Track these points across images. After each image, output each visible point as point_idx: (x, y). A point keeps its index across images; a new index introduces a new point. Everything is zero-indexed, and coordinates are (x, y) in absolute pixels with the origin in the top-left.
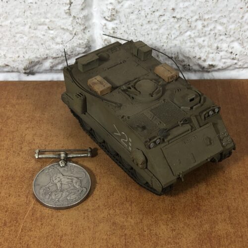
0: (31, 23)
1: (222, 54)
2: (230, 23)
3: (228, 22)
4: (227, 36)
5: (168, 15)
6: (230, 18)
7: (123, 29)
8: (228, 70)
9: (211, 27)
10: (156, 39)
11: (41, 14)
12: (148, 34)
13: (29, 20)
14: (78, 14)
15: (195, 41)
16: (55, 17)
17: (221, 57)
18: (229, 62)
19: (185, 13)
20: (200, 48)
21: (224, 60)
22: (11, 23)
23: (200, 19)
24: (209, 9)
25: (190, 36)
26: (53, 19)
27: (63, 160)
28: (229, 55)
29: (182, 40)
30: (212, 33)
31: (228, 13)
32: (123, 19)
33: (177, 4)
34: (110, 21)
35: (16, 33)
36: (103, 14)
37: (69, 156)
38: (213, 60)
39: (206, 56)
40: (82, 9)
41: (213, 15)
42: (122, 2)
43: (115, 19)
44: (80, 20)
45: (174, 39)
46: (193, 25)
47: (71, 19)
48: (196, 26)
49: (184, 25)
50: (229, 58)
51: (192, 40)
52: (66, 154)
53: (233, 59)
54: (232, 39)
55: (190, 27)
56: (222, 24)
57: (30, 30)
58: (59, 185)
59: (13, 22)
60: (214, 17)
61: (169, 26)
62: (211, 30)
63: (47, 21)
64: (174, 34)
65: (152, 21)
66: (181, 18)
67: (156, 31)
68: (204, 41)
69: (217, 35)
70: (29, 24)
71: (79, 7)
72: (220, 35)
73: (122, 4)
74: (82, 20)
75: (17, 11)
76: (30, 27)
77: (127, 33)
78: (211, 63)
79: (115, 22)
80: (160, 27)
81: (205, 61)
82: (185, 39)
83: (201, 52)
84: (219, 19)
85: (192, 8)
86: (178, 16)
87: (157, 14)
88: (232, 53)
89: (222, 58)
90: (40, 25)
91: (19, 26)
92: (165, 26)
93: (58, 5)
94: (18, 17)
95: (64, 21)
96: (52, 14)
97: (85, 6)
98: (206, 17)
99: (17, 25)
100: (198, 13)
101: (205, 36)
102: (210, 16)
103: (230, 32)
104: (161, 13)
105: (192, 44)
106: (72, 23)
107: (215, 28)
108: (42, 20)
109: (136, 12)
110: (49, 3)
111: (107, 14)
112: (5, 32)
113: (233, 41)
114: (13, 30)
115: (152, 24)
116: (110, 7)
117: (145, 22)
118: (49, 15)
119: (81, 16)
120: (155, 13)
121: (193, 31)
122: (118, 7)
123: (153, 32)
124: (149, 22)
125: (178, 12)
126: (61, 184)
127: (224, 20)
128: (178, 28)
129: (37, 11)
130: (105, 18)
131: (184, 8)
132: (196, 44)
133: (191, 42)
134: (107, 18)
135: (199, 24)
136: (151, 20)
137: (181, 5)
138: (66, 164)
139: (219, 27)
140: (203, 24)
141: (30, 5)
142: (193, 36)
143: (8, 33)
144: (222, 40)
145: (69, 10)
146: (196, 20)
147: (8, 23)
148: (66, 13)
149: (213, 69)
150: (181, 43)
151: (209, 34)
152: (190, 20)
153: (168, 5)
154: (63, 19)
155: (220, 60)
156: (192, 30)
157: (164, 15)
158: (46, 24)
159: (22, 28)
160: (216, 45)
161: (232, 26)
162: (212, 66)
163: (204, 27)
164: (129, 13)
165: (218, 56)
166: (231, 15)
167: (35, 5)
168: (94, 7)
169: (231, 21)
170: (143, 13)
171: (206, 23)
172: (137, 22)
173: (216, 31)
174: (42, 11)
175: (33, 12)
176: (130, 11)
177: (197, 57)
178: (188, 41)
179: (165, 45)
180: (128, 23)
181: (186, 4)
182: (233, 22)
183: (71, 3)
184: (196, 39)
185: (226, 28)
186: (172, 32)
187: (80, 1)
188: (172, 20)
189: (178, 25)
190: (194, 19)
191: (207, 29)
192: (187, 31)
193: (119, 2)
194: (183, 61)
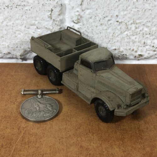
0: (26, 24)
1: (147, 47)
2: (153, 26)
3: (152, 25)
4: (150, 35)
5: (114, 20)
6: (153, 23)
7: (85, 29)
8: (151, 59)
9: (141, 28)
10: (106, 36)
11: (32, 18)
12: (100, 33)
13: (25, 22)
14: (56, 18)
15: (130, 38)
16: (41, 20)
17: (147, 49)
18: (152, 53)
19: (124, 19)
20: (133, 43)
21: (148, 52)
22: (13, 24)
23: (134, 23)
24: (140, 16)
25: (127, 34)
26: (40, 21)
28: (152, 48)
29: (122, 37)
30: (141, 32)
31: (151, 19)
32: (85, 22)
33: (119, 13)
34: (77, 23)
35: (16, 31)
36: (72, 19)
38: (142, 51)
39: (137, 49)
40: (59, 15)
41: (142, 21)
42: (84, 10)
43: (80, 22)
44: (57, 22)
45: (117, 36)
46: (129, 27)
47: (52, 21)
48: (131, 28)
49: (123, 26)
50: (151, 50)
53: (154, 51)
54: (154, 37)
55: (127, 28)
56: (148, 27)
57: (25, 28)
60: (143, 22)
61: (114, 28)
62: (141, 31)
63: (37, 22)
64: (117, 33)
65: (103, 24)
66: (122, 22)
67: (106, 31)
68: (136, 38)
69: (144, 34)
70: (25, 25)
71: (57, 13)
72: (146, 34)
73: (84, 12)
74: (59, 22)
75: (17, 15)
76: (25, 27)
77: (87, 32)
78: (140, 54)
79: (80, 24)
80: (108, 28)
81: (136, 52)
82: (124, 36)
83: (134, 46)
84: (146, 23)
85: (129, 15)
86: (120, 21)
87: (107, 19)
88: (153, 46)
89: (147, 50)
90: (32, 25)
91: (18, 26)
92: (111, 28)
93: (44, 11)
94: (18, 20)
95: (47, 23)
96: (40, 18)
97: (61, 13)
98: (138, 21)
99: (17, 25)
100: (132, 19)
101: (137, 34)
102: (140, 21)
103: (152, 33)
104: (109, 19)
105: (128, 40)
106: (52, 24)
107: (143, 29)
108: (33, 22)
109: (93, 18)
110: (38, 10)
111: (75, 19)
112: (9, 30)
113: (154, 39)
114: (14, 28)
115: (103, 26)
116: (77, 14)
117: (99, 25)
118: (38, 19)
119: (58, 19)
120: (105, 18)
121: (129, 31)
122: (82, 14)
123: (104, 31)
124: (101, 24)
125: (120, 18)
127: (149, 24)
128: (120, 29)
129: (30, 16)
130: (73, 21)
131: (124, 15)
132: (131, 40)
133: (128, 39)
134: (75, 21)
135: (133, 27)
136: (103, 23)
137: (122, 13)
139: (146, 29)
140: (135, 26)
141: (26, 11)
142: (129, 34)
143: (11, 31)
144: (147, 38)
145: (51, 15)
146: (131, 24)
147: (11, 23)
148: (49, 17)
149: (141, 58)
150: (121, 39)
151: (139, 33)
152: (127, 24)
153: (114, 13)
154: (47, 21)
155: (146, 52)
156: (129, 30)
157: (111, 20)
158: (35, 25)
159: (20, 27)
160: (143, 41)
161: (154, 29)
162: (141, 55)
163: (136, 28)
164: (89, 18)
165: (145, 49)
166: (153, 21)
167: (29, 12)
168: (66, 14)
169: (153, 25)
170: (98, 18)
171: (137, 26)
172: (93, 24)
173: (144, 32)
174: (34, 15)
175: (27, 16)
176: (90, 16)
177: (132, 49)
178: (125, 38)
179: (111, 40)
180: (88, 25)
181: (125, 12)
182: (155, 26)
183: (52, 10)
184: (131, 37)
185: (150, 29)
186: (116, 32)
187: (58, 9)
188: (116, 23)
189: (120, 27)
190: (130, 23)
191: (138, 30)
192: (125, 31)
193: (83, 11)
194: (122, 52)
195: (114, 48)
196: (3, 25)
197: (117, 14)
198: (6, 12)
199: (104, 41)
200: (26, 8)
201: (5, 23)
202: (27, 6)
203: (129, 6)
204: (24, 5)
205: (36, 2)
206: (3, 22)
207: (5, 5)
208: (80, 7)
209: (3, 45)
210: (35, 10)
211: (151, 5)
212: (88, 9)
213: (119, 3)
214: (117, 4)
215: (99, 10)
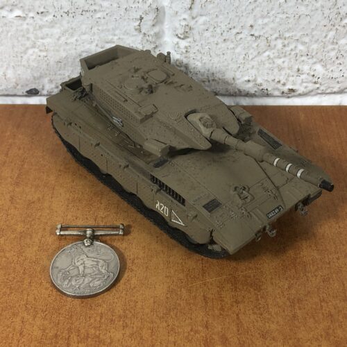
0: (98, 40)
1: (303, 77)
2: (313, 42)
3: (311, 41)
4: (308, 57)
5: (246, 32)
6: (313, 37)
7: (197, 48)
8: (309, 95)
9: (292, 46)
10: (232, 59)
11: (109, 30)
12: (223, 54)
13: (96, 37)
14: (148, 31)
15: (274, 62)
16: (124, 34)
17: (302, 80)
18: (311, 86)
19: (264, 31)
20: (280, 70)
21: (305, 84)
22: (77, 40)
23: (280, 37)
24: (291, 26)
25: (268, 56)
26: (122, 37)
27: (90, 238)
28: (311, 78)
29: (260, 61)
30: (293, 53)
31: (310, 30)
32: (197, 37)
33: (255, 21)
34: (183, 39)
35: (82, 52)
36: (175, 31)
37: (96, 234)
38: (294, 84)
39: (286, 79)
40: (153, 25)
41: (294, 33)
42: (196, 17)
43: (188, 37)
44: (150, 38)
45: (252, 59)
46: (273, 44)
47: (141, 36)
48: (275, 46)
49: (263, 43)
50: (311, 81)
51: (270, 61)
52: (93, 231)
53: (315, 83)
54: (315, 60)
55: (269, 46)
56: (304, 43)
57: (97, 48)
58: (81, 268)
59: (79, 39)
60: (295, 36)
61: (247, 45)
62: (292, 50)
63: (116, 38)
64: (252, 54)
65: (228, 40)
66: (260, 36)
67: (232, 51)
68: (284, 62)
69: (298, 56)
70: (96, 42)
71: (150, 23)
72: (302, 56)
73: (196, 20)
74: (152, 38)
75: (84, 27)
76: (97, 45)
77: (201, 53)
78: (291, 87)
79: (189, 40)
80: (237, 46)
81: (284, 84)
82: (263, 59)
83: (280, 76)
84: (300, 37)
85: (272, 25)
86: (256, 34)
87: (234, 31)
88: (314, 76)
89: (302, 82)
90: (107, 43)
91: (85, 44)
92: (241, 45)
93: (127, 20)
94: (84, 34)
95: (133, 39)
96: (121, 30)
97: (157, 22)
98: (287, 35)
99: (83, 43)
100: (278, 31)
101: (285, 56)
102: (291, 34)
103: (312, 53)
104: (237, 30)
105: (271, 66)
106: (142, 41)
107: (296, 47)
108: (110, 37)
109: (211, 29)
110: (118, 18)
111: (180, 31)
112: (70, 50)
113: (315, 63)
115: (228, 43)
116: (184, 23)
117: (220, 41)
118: (117, 32)
119: (152, 33)
120: (232, 30)
121: (273, 51)
122: (192, 23)
123: (229, 52)
124: (225, 40)
125: (256, 30)
126: (84, 267)
127: (306, 39)
128: (256, 48)
129: (105, 27)
130: (177, 35)
131: (263, 25)
132: (275, 66)
133: (270, 63)
134: (179, 35)
135: (279, 43)
136: (227, 38)
137: (260, 22)
138: (92, 244)
139: (301, 47)
140: (283, 43)
141: (98, 20)
142: (272, 56)
144: (303, 61)
145: (139, 26)
146: (276, 39)
147: (73, 40)
148: (136, 30)
149: (293, 94)
150: (259, 65)
151: (290, 54)
152: (269, 39)
153: (246, 22)
154: (133, 36)
155: (301, 84)
156: (271, 49)
157: (241, 32)
158: (114, 42)
159: (89, 45)
160: (297, 67)
161: (315, 46)
162: (292, 90)
163: (284, 46)
164: (204, 30)
165: (299, 80)
166: (314, 33)
167: (103, 21)
168: (166, 23)
169: (314, 40)
170: (218, 30)
171: (286, 42)
172: (211, 40)
173: (297, 51)
174: (111, 26)
175: (100, 28)
176: (205, 27)
177: (277, 80)
178: (266, 62)
179: (242, 66)
180: (203, 42)
181: (266, 20)
182: (316, 42)
183: (141, 19)
184: (276, 60)
185: (308, 48)
186: (250, 52)
187: (151, 16)
188: (250, 38)
189: (256, 44)
190: (274, 37)
191: (288, 49)
192: (266, 50)
193: (193, 18)
194: (261, 85)
195: (246, 78)
196: (60, 42)
197: (251, 22)
198: (64, 22)
199: (230, 67)
200: (99, 15)
201: (63, 39)
202: (100, 11)
203: (272, 9)
204: (95, 10)
205: (115, 5)
206: (60, 37)
207: (62, 11)
208: (189, 12)
209: (60, 74)
210: (113, 19)
211: (310, 8)
212: (201, 15)
213: (255, 5)
214: (251, 7)
215: (221, 17)
